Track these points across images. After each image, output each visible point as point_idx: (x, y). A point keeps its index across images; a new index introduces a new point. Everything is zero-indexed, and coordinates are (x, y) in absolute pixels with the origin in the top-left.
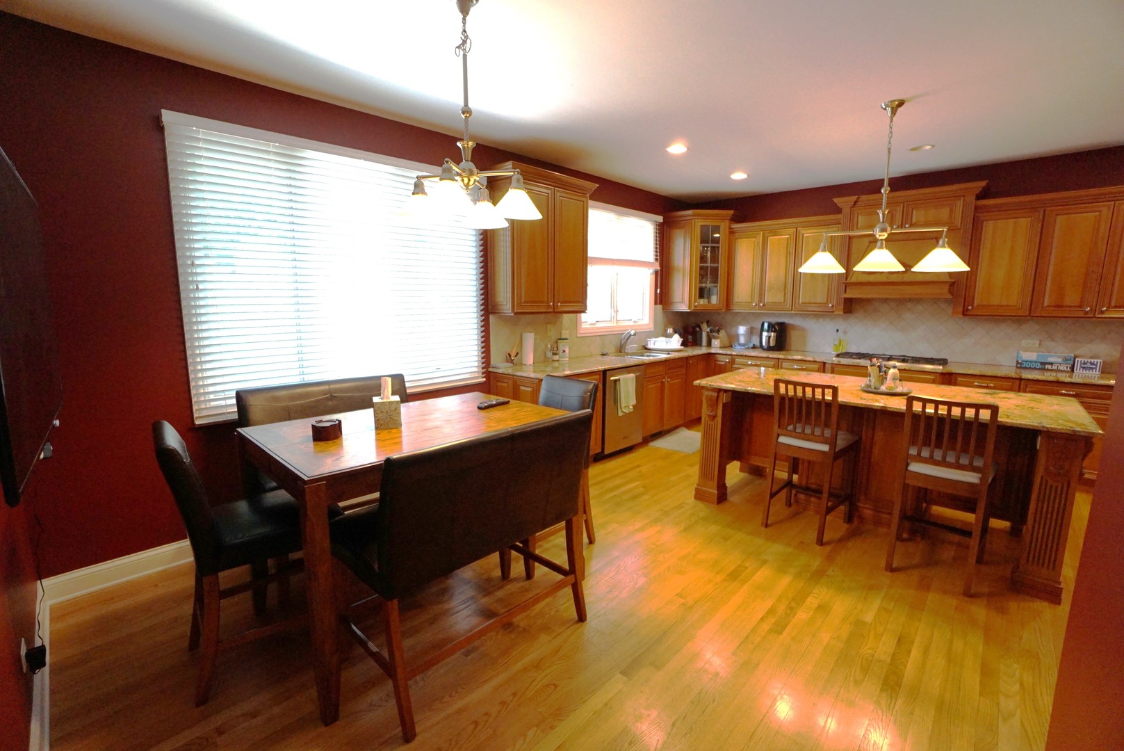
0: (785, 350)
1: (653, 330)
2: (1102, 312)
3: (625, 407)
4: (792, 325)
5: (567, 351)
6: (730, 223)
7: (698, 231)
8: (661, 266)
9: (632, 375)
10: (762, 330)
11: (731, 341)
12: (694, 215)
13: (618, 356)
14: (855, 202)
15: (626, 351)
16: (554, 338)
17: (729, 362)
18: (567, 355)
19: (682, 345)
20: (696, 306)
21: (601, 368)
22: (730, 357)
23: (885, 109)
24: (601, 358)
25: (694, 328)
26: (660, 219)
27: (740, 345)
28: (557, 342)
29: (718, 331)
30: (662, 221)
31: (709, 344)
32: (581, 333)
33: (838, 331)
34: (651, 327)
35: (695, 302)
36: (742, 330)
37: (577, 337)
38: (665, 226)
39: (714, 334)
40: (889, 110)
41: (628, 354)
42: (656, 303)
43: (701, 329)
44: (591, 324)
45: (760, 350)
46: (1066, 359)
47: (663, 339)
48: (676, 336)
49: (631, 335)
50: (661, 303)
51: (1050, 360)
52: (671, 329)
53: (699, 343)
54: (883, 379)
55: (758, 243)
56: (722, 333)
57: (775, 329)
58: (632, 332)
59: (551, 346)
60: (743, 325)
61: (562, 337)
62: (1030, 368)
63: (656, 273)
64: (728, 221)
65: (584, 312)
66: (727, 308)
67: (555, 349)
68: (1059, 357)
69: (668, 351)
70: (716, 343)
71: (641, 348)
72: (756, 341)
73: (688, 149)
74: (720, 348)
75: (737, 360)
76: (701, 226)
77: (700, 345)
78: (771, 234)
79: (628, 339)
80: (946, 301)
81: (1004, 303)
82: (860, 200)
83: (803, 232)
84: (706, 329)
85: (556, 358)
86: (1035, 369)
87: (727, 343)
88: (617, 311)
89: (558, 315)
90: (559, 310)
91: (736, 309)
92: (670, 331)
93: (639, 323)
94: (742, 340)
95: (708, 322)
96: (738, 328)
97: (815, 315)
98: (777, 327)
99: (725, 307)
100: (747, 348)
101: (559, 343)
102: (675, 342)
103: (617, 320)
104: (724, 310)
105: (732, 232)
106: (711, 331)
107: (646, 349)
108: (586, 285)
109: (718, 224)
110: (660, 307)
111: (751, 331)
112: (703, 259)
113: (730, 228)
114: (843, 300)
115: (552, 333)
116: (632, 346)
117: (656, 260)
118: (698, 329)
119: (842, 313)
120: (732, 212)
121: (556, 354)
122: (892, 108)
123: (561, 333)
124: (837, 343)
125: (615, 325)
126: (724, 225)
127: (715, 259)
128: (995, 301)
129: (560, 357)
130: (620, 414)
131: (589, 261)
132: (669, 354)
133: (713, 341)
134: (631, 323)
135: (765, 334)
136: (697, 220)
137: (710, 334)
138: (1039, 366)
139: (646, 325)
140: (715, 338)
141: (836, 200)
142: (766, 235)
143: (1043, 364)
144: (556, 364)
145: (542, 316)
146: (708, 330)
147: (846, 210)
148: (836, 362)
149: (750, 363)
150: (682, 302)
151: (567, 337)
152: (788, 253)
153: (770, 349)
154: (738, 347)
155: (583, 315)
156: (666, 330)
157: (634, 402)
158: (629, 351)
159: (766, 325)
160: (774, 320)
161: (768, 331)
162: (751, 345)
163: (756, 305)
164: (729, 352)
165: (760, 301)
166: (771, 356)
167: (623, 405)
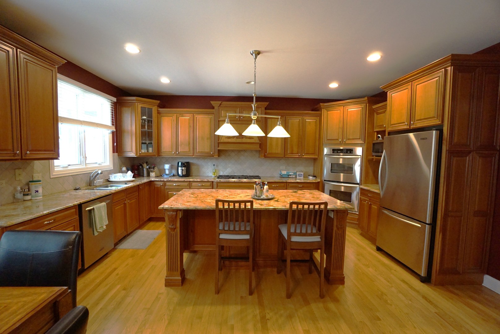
0: (191, 176)
1: (112, 169)
2: (303, 156)
3: (100, 228)
4: (192, 163)
5: (40, 190)
6: (157, 108)
7: (140, 109)
8: (116, 128)
9: (104, 204)
10: (178, 166)
11: (161, 173)
12: (136, 100)
13: (88, 189)
14: (220, 104)
15: (95, 184)
16: (24, 181)
17: (163, 185)
18: (41, 194)
19: (133, 177)
20: (140, 154)
21: (76, 203)
22: (163, 182)
23: (252, 55)
24: (74, 193)
25: (138, 166)
26: (115, 99)
27: (167, 175)
28: (28, 184)
29: (154, 168)
30: (116, 101)
31: (148, 175)
32: (54, 174)
33: (214, 165)
34: (111, 167)
35: (140, 151)
36: (167, 166)
37: (51, 178)
38: (117, 105)
39: (151, 169)
40: (254, 55)
41: (96, 186)
42: (114, 152)
43: (143, 167)
44: (63, 167)
45: (178, 177)
46: (294, 173)
47: (121, 174)
48: (130, 172)
49: (98, 174)
50: (117, 152)
51: (290, 174)
52: (125, 168)
53: (142, 174)
54: (262, 191)
55: (174, 120)
56: (156, 169)
57: (185, 165)
58: (100, 172)
59: (21, 189)
60: (167, 164)
61: (34, 179)
62: (285, 177)
63: (113, 133)
64: (157, 106)
65: (57, 159)
66: (158, 155)
67: (27, 190)
68: (292, 172)
69: (126, 182)
70: (153, 174)
71: (105, 181)
72: (174, 172)
73: (140, 51)
74: (155, 177)
75: (168, 184)
76: (141, 107)
77: (143, 176)
78: (180, 116)
79: (96, 176)
80: (256, 151)
81: (276, 152)
82: (222, 103)
83: (196, 116)
84: (146, 167)
85: (28, 197)
86: (286, 177)
87: (159, 174)
88: (86, 157)
89: (28, 161)
90: (28, 158)
91: (163, 155)
92: (124, 169)
93: (102, 165)
94: (167, 172)
95: (147, 163)
96: (164, 166)
97: (203, 158)
98: (185, 164)
99: (157, 155)
100: (171, 176)
101: (30, 186)
102: (129, 175)
103: (86, 164)
104: (156, 156)
105: (159, 113)
106: (149, 168)
107: (109, 181)
108: (58, 138)
109: (151, 107)
110: (116, 154)
111: (171, 167)
112: (143, 126)
113: (158, 111)
114: (217, 151)
115: (23, 178)
116: (99, 181)
117: (113, 124)
118: (141, 167)
119: (217, 157)
120: (159, 102)
121: (28, 195)
122: (255, 54)
123: (33, 176)
124: (214, 171)
125: (84, 167)
126: (155, 109)
127: (150, 127)
128: (274, 151)
129: (32, 197)
130: (96, 234)
131: (59, 120)
132: (126, 184)
133: (151, 173)
134: (97, 165)
135: (180, 168)
136: (139, 104)
137: (149, 170)
138: (287, 176)
139: (108, 166)
140: (152, 172)
141: (212, 102)
142: (178, 116)
143: (288, 175)
144: (29, 204)
145: (8, 163)
146: (148, 167)
147: (216, 108)
148: (219, 181)
149: (174, 185)
150: (131, 151)
151: (39, 179)
152: (190, 127)
153: (183, 176)
154: (166, 176)
155: (55, 161)
156: (121, 169)
157: (107, 223)
158: (97, 184)
159: (180, 163)
160: (184, 161)
161: (181, 167)
162: (172, 174)
163: (174, 153)
164: (162, 180)
165: (176, 151)
166: (186, 180)
167: (98, 226)
